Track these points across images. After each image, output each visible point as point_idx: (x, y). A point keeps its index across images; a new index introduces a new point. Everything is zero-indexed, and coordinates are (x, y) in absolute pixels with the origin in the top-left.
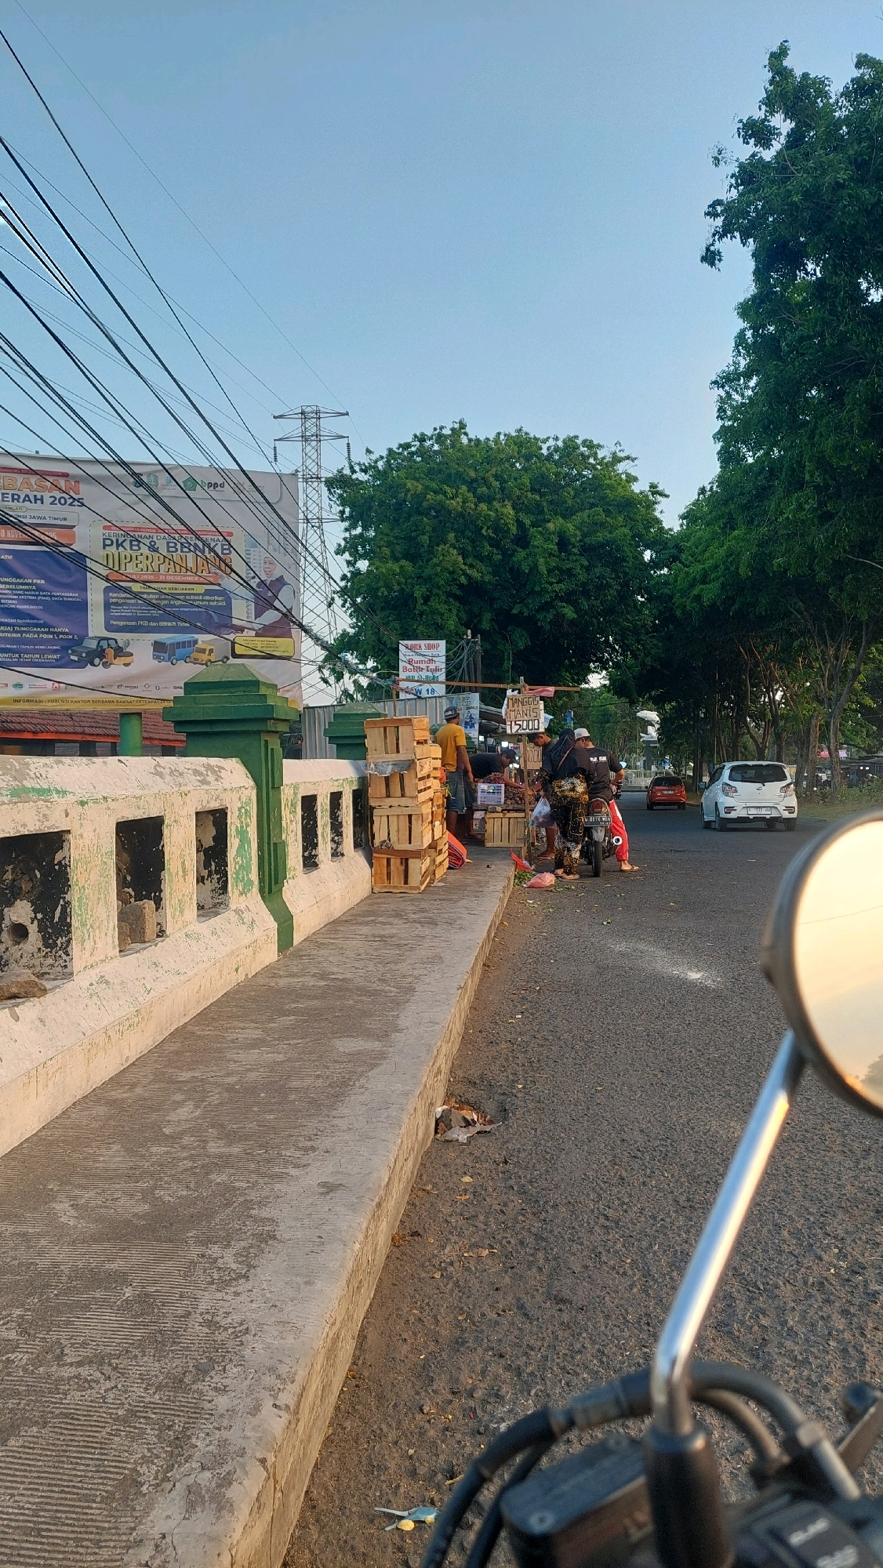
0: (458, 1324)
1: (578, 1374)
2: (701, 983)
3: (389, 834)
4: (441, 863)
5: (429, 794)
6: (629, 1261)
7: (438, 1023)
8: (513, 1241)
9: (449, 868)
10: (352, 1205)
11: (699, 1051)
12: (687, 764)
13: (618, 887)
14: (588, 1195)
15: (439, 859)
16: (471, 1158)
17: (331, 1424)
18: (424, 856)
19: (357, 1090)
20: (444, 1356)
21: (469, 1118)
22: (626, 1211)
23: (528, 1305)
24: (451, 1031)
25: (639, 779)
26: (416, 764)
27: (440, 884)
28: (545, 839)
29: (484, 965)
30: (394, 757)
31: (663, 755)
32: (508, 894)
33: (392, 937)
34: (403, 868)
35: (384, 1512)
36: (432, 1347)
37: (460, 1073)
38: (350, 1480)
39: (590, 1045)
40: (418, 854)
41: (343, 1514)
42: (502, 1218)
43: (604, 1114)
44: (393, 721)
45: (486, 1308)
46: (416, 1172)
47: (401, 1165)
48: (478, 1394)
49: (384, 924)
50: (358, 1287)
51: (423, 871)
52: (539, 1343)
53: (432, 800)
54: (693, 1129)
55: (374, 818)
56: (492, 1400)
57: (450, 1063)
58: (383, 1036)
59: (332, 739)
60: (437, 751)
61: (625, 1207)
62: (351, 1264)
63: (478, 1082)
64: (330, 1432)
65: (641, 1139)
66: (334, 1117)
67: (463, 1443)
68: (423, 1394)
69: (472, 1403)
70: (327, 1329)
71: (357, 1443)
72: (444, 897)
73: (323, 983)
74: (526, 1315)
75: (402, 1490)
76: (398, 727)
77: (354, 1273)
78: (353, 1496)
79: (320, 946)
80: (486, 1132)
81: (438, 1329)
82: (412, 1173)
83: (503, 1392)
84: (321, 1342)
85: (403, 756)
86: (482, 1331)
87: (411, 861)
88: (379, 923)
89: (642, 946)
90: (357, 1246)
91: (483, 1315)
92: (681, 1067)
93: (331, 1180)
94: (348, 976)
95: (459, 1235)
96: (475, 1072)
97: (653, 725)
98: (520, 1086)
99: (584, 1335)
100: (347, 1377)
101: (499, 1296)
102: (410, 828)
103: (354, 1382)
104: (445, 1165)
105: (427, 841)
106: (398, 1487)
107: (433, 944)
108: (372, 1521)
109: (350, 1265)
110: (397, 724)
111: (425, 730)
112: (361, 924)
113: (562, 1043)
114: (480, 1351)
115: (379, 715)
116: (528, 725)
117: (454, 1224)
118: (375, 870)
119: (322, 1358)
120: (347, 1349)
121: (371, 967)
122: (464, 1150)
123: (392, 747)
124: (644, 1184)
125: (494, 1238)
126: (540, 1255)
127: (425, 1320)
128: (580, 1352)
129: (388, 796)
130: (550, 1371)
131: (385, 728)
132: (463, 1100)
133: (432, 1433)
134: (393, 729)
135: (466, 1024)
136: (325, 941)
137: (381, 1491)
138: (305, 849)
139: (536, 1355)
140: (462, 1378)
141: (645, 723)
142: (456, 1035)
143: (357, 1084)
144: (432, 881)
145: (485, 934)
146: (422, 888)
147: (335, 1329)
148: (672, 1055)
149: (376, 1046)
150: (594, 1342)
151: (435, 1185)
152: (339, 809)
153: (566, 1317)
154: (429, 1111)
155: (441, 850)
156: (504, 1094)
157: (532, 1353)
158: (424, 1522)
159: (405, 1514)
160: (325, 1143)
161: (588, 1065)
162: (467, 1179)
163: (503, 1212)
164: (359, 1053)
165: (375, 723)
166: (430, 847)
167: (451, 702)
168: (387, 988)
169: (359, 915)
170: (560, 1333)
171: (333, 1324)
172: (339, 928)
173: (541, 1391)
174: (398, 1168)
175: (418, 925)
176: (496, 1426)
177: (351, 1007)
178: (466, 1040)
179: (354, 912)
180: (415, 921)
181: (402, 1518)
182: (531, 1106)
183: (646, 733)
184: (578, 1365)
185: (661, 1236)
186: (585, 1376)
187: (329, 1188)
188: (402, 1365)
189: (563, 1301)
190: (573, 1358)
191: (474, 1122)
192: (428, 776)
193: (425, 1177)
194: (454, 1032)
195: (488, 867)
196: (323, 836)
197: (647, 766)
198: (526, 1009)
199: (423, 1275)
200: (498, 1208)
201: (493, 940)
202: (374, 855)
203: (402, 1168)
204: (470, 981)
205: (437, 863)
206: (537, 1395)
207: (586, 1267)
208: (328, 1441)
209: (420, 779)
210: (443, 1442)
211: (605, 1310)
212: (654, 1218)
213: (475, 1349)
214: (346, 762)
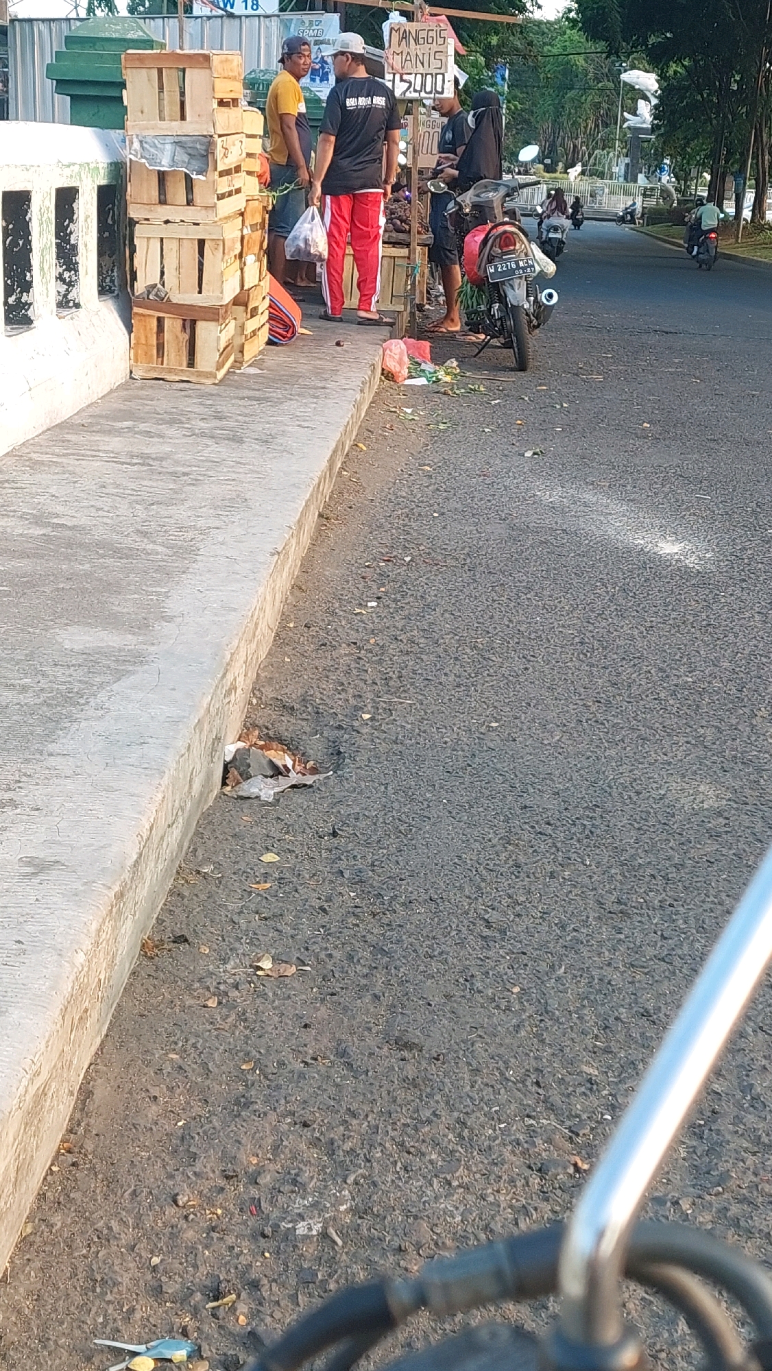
0: (241, 1076)
1: (423, 1154)
2: (678, 561)
3: (162, 273)
4: (254, 333)
5: (237, 202)
6: (516, 990)
7: (235, 610)
8: (336, 954)
9: (270, 343)
10: (76, 895)
11: (661, 670)
12: (699, 175)
13: (559, 392)
14: (461, 888)
15: (251, 325)
16: (280, 826)
17: (30, 1219)
18: (224, 319)
19: (91, 713)
20: (216, 1122)
21: (279, 763)
22: (519, 915)
23: (352, 1050)
24: (257, 624)
25: (613, 198)
26: (215, 144)
27: (252, 371)
28: (442, 299)
29: (321, 515)
30: (176, 127)
31: (659, 157)
32: (369, 396)
33: (161, 459)
34: (187, 337)
35: (109, 1347)
36: (197, 1109)
37: (269, 692)
38: (57, 1300)
39: (487, 655)
40: (214, 314)
41: (45, 1347)
42: (322, 919)
43: (499, 766)
44: (174, 55)
45: (286, 1055)
46: (186, 845)
47: (160, 833)
48: (266, 1179)
49: (148, 434)
50: (81, 1018)
51: (222, 345)
52: (366, 1108)
53: (242, 214)
54: (638, 793)
55: (136, 241)
56: (287, 1188)
57: (252, 675)
58: (141, 626)
59: (62, 85)
60: (254, 121)
61: (518, 908)
62: (70, 985)
63: (297, 706)
64: (29, 1230)
65: (554, 805)
66: (51, 755)
67: (237, 1250)
68: (179, 1178)
69: (254, 1192)
70: (24, 1082)
71: (70, 1247)
72: (257, 394)
73: (38, 531)
74: (349, 1065)
75: (138, 1315)
76: (184, 70)
77: (72, 999)
78: (62, 1323)
79: (35, 465)
80: (305, 785)
81: (209, 1082)
82: (180, 846)
83: (304, 1177)
84: (16, 1101)
85: (193, 127)
86: (278, 1087)
87: (201, 326)
88: (140, 433)
89: (588, 496)
90: (81, 958)
91: (281, 1064)
92: (629, 697)
93: (42, 855)
94: (84, 521)
95: (251, 943)
96: (293, 692)
97: (646, 98)
98: (366, 716)
99: (438, 1097)
100: (58, 1152)
101: (308, 1036)
102: (201, 264)
103: (71, 1158)
104: (234, 836)
105: (231, 290)
106: (132, 1310)
107: (234, 476)
108: (89, 1359)
109: (67, 987)
110: (184, 63)
111: (234, 79)
112: (109, 432)
113: (440, 650)
114: (273, 1117)
115: (149, 43)
116: (423, 85)
117: (244, 927)
118: (137, 338)
119: (16, 1126)
120: (61, 1110)
121: (123, 509)
122: (268, 812)
123: (171, 107)
124: (552, 875)
125: (307, 949)
126: (380, 979)
127: (187, 1068)
128: (429, 1122)
129: (163, 202)
130: (379, 1149)
131: (160, 71)
132: (271, 733)
133: (190, 1234)
134: (174, 73)
135: (283, 613)
136: (45, 458)
137: (105, 1316)
138: (8, 291)
139: (360, 1125)
140: (242, 1156)
141: (637, 94)
142: (266, 631)
143: (92, 704)
144: (238, 363)
145: (324, 464)
146: (220, 375)
147: (39, 1082)
148: (619, 674)
149: (129, 641)
150: (452, 1109)
151: (218, 866)
152: (71, 220)
153: (410, 1071)
154: (214, 750)
155: (256, 308)
156: (340, 727)
157: (354, 1122)
158: (170, 1361)
159: (141, 1348)
160: (33, 794)
161: (479, 688)
162: (269, 857)
163: (324, 910)
164: (99, 651)
165: (141, 59)
166: (236, 302)
167: (287, 27)
168: (151, 546)
169: (106, 417)
170: (400, 1094)
171: (37, 1074)
172: (68, 437)
173: (363, 1177)
174: (155, 839)
175: (210, 442)
176: (290, 1225)
177: (88, 575)
178: (281, 639)
179: (97, 411)
180: (203, 435)
181: (135, 1354)
182: (383, 747)
183: (634, 113)
184: (424, 1141)
185: (572, 954)
186: (434, 1157)
187: (38, 868)
188: (148, 1134)
189: (408, 1046)
190: (417, 1130)
191: (288, 770)
192: (238, 169)
193: (200, 853)
194: (263, 626)
195: (338, 344)
196: (42, 269)
197: (630, 175)
198: (386, 593)
199: (189, 1002)
200: (316, 904)
201: (340, 473)
202: (136, 310)
203: (162, 838)
204: (294, 542)
205: (248, 331)
206: (356, 1183)
207: (448, 997)
208: (25, 1243)
209: (221, 174)
210: (207, 1247)
211: (474, 1063)
212: (563, 927)
213: (265, 1114)
214: (87, 131)
